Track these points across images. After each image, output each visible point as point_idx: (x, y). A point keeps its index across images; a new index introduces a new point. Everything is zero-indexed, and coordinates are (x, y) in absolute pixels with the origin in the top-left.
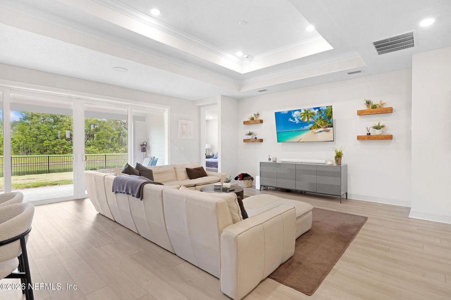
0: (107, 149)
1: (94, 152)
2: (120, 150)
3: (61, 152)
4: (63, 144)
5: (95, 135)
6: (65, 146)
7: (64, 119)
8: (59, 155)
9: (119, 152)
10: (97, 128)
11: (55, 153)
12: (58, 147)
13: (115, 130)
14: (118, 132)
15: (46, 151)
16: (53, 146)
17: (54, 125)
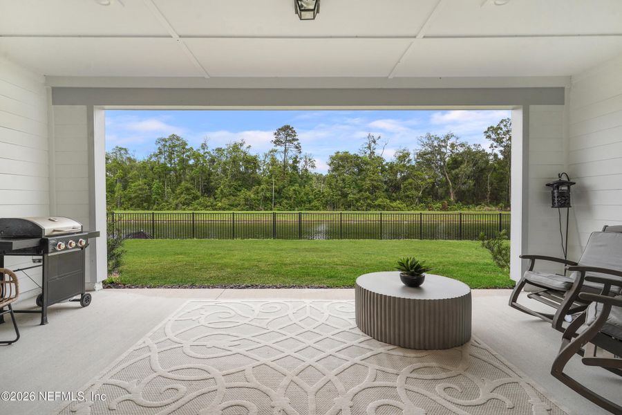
0: (416, 204)
1: (400, 209)
2: (435, 206)
3: (364, 208)
4: (366, 198)
5: (402, 186)
6: (369, 201)
7: (368, 167)
8: (363, 212)
9: (433, 210)
10: (404, 176)
11: (358, 210)
12: (361, 201)
13: (427, 177)
14: (432, 180)
15: (349, 206)
16: (357, 201)
17: (358, 176)
